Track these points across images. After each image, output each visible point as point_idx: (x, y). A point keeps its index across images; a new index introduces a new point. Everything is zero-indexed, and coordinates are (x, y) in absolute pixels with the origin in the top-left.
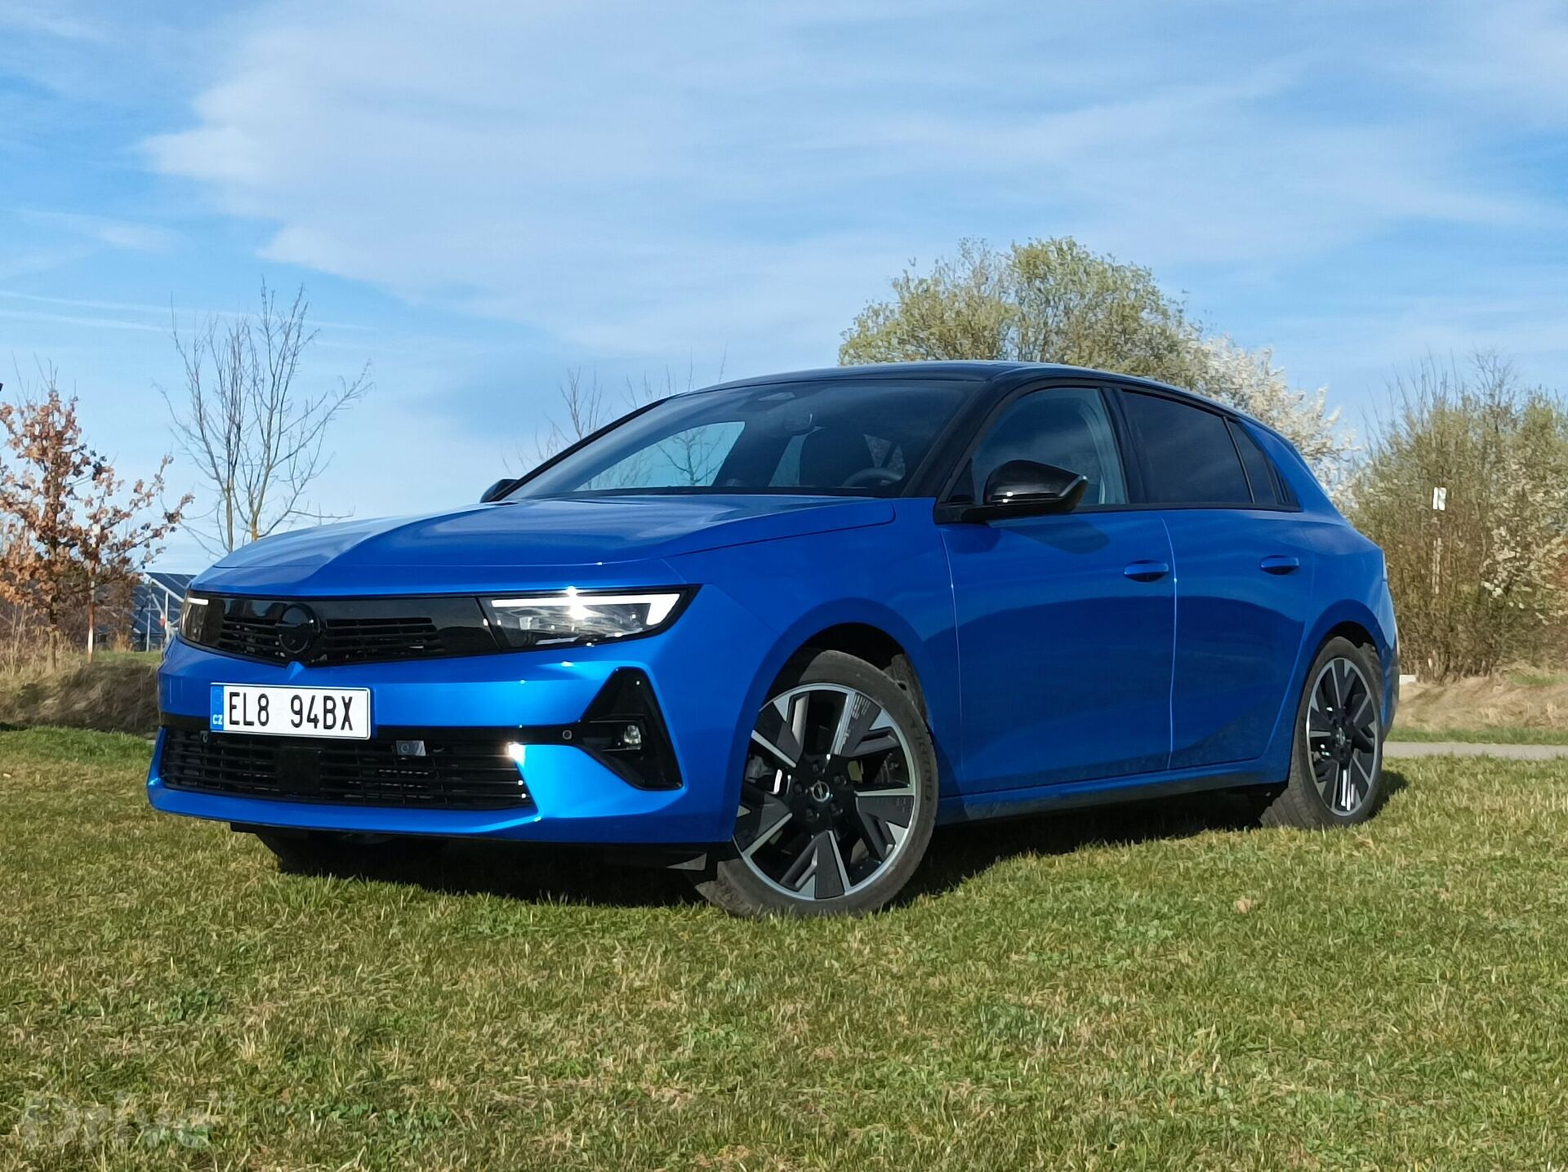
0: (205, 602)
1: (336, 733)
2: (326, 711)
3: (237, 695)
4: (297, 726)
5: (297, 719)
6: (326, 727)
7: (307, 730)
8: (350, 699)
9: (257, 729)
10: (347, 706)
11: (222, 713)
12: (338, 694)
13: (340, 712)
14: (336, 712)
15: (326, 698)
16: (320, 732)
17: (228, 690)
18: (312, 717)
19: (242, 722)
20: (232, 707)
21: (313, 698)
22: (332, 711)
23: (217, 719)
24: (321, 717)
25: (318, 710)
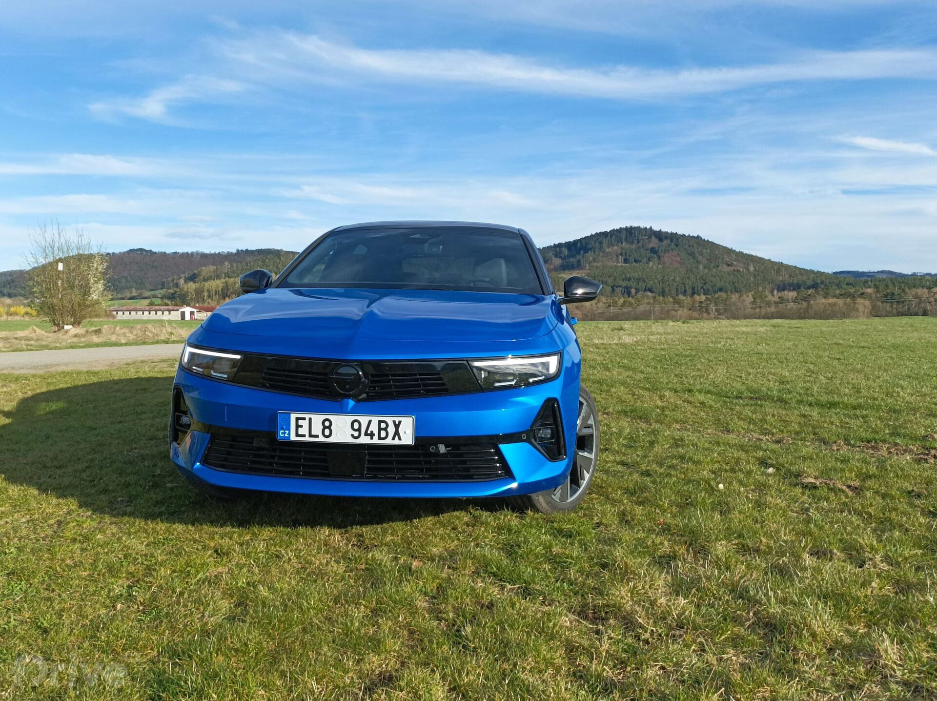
0: (238, 357)
1: (389, 441)
2: (380, 429)
3: (304, 419)
4: (356, 438)
5: (356, 434)
6: (380, 438)
7: (364, 440)
8: (400, 422)
9: (321, 439)
10: (397, 426)
11: (289, 430)
12: (390, 420)
13: (391, 430)
14: (388, 429)
15: (380, 422)
16: (376, 441)
17: (293, 416)
18: (369, 432)
19: (307, 435)
20: (298, 426)
21: (370, 421)
22: (385, 429)
23: (282, 433)
24: (376, 432)
25: (374, 428)
